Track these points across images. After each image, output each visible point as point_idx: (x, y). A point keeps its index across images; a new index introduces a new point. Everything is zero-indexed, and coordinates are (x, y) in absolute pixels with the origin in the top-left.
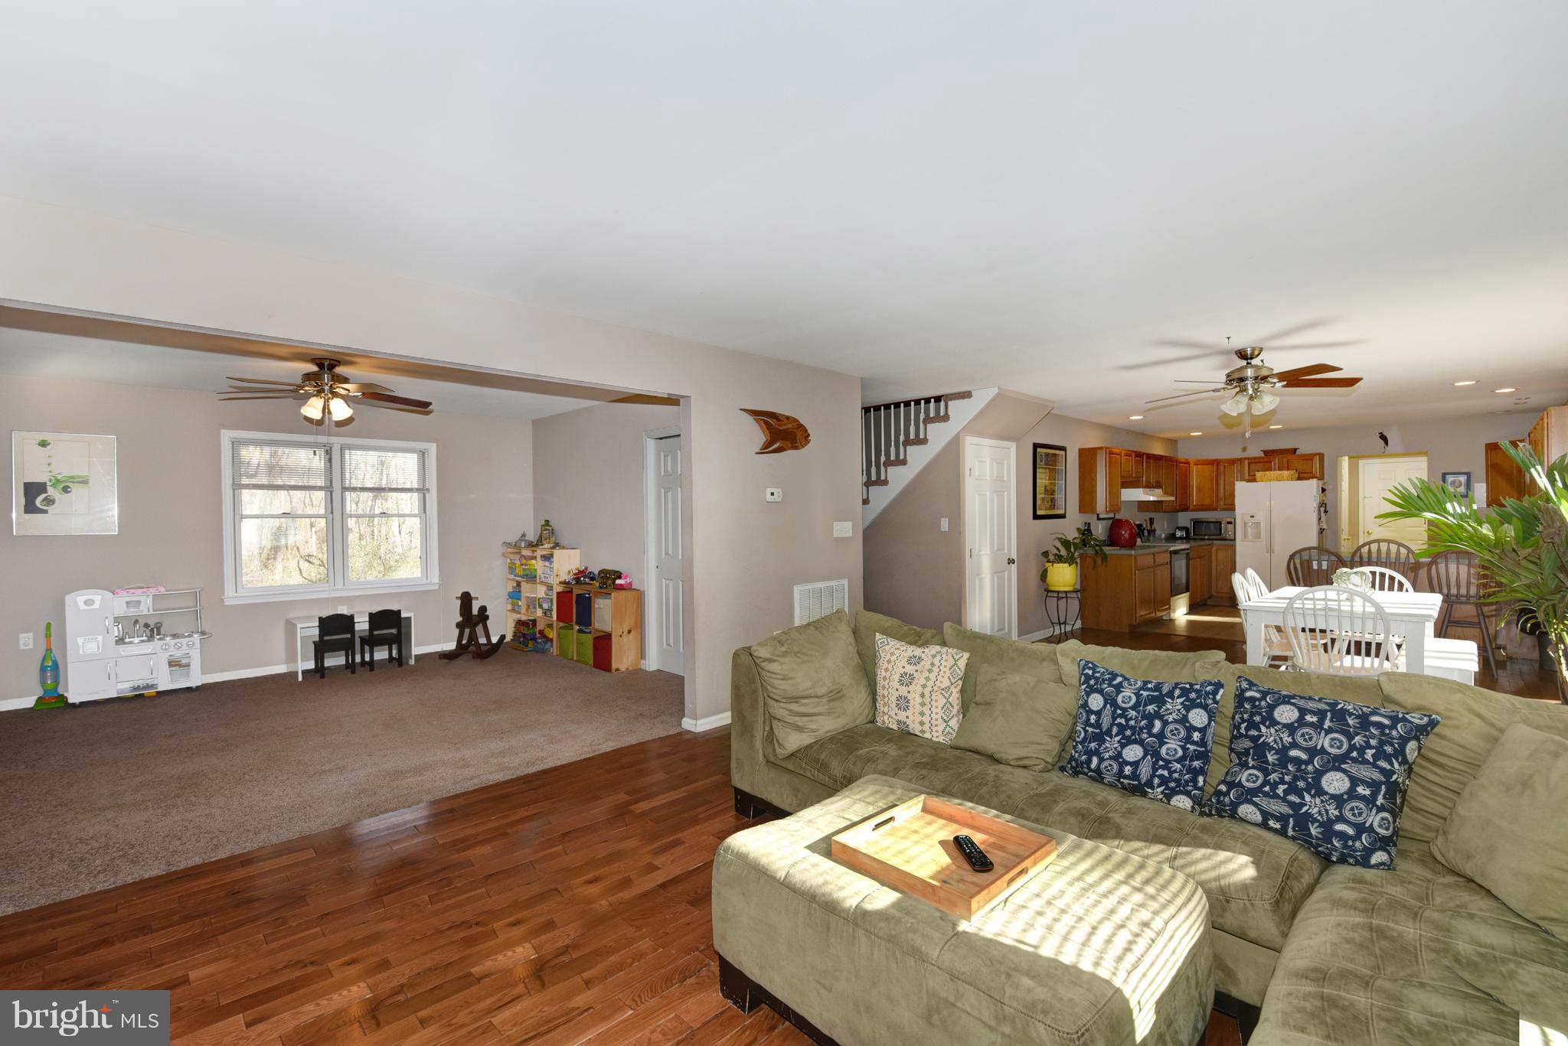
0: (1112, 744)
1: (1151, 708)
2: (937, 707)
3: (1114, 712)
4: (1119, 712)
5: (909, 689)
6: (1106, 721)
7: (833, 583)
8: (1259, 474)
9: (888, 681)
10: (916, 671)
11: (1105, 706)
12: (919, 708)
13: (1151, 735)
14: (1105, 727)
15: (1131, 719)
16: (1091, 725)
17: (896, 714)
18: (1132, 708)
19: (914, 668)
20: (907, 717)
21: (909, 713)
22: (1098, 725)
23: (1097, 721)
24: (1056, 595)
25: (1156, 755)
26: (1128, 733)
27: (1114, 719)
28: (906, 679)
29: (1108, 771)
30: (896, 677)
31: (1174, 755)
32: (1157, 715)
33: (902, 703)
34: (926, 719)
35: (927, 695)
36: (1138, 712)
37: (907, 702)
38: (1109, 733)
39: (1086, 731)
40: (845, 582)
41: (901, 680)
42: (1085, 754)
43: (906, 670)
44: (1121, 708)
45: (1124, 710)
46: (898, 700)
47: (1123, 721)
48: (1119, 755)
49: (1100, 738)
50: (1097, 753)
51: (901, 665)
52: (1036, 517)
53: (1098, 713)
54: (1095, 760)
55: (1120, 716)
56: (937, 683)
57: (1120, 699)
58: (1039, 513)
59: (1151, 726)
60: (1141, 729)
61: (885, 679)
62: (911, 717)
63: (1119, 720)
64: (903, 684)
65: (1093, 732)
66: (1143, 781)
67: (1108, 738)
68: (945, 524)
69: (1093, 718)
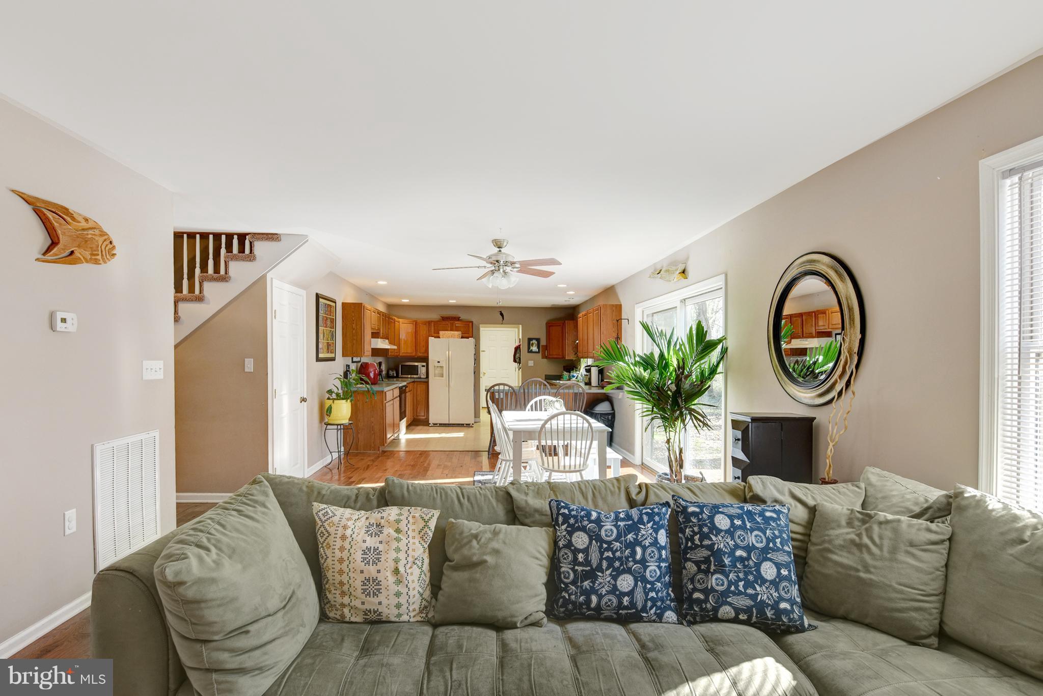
0: (604, 578)
1: (630, 537)
2: (413, 581)
3: (601, 547)
4: (605, 546)
5: (378, 568)
6: (594, 558)
7: (143, 436)
8: (441, 333)
9: (347, 563)
10: (381, 542)
11: (590, 543)
12: (394, 588)
13: (636, 562)
14: (595, 563)
15: (617, 550)
16: (580, 564)
17: (363, 603)
18: (616, 540)
19: (378, 539)
20: (380, 603)
21: (382, 598)
22: (587, 562)
23: (586, 559)
24: (335, 427)
25: (644, 580)
26: (617, 564)
27: (602, 553)
28: (371, 556)
29: (609, 606)
30: (358, 556)
31: (655, 576)
32: (637, 543)
33: (371, 587)
34: (403, 600)
35: (402, 569)
36: (621, 543)
37: (378, 584)
38: (599, 568)
39: (575, 571)
40: (157, 434)
41: (364, 559)
42: (581, 595)
43: (368, 544)
44: (606, 542)
45: (609, 543)
46: (364, 584)
47: (610, 554)
48: (615, 587)
49: (591, 575)
50: (593, 591)
51: (359, 539)
52: (318, 359)
53: (586, 551)
54: (594, 598)
55: (607, 550)
56: (410, 552)
57: (603, 533)
58: (321, 356)
59: (634, 553)
60: (627, 558)
61: (341, 561)
62: (385, 602)
63: (606, 554)
64: (368, 563)
65: (582, 571)
66: (639, 608)
67: (600, 574)
68: (249, 365)
69: (581, 557)
